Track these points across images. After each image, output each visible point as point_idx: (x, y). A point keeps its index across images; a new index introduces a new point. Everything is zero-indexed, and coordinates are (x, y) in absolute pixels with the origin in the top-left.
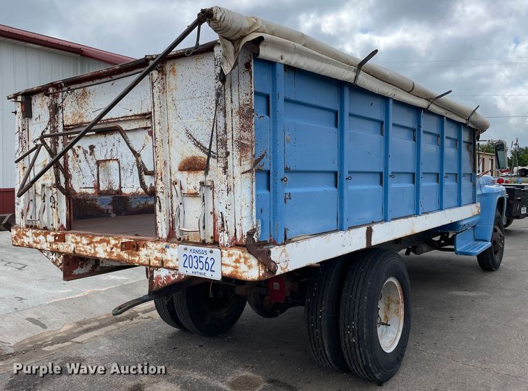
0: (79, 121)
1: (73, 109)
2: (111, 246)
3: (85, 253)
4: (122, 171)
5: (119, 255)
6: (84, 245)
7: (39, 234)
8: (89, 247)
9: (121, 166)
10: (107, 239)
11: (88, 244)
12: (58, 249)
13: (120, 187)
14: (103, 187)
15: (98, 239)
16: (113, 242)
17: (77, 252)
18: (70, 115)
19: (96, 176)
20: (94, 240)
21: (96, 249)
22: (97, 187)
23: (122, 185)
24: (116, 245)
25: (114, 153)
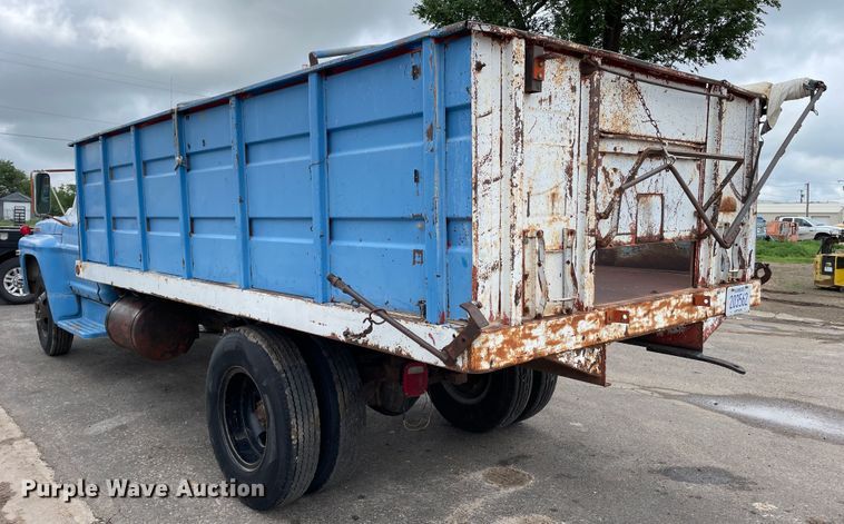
0: (623, 130)
1: (615, 106)
2: (671, 309)
3: (641, 330)
4: (665, 210)
5: (679, 317)
6: (639, 318)
7: (563, 325)
8: (646, 319)
9: (666, 203)
10: (668, 300)
11: (645, 315)
12: (599, 339)
13: (662, 231)
14: (641, 233)
15: (657, 303)
16: (674, 302)
17: (630, 332)
18: (610, 116)
19: (634, 216)
20: (653, 307)
21: (656, 319)
22: (634, 233)
23: (665, 229)
24: (676, 307)
25: (660, 185)
